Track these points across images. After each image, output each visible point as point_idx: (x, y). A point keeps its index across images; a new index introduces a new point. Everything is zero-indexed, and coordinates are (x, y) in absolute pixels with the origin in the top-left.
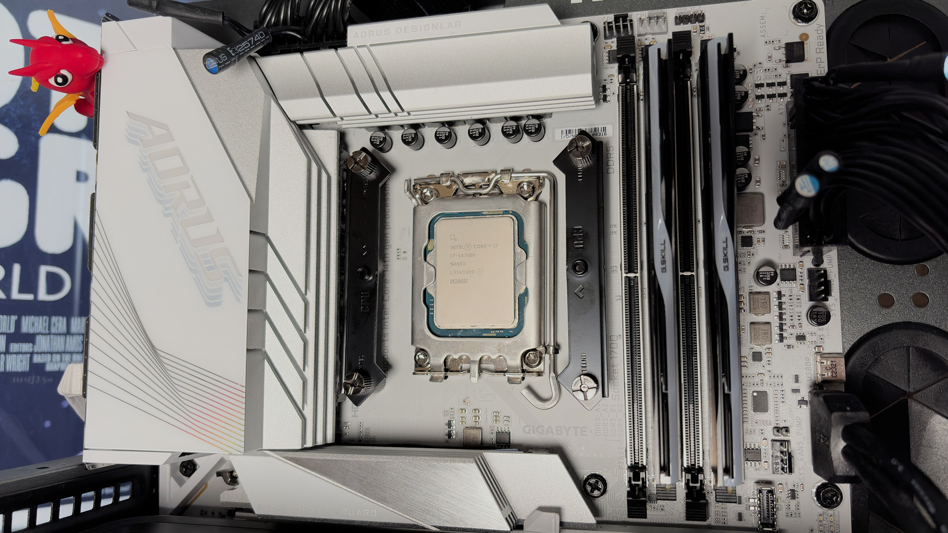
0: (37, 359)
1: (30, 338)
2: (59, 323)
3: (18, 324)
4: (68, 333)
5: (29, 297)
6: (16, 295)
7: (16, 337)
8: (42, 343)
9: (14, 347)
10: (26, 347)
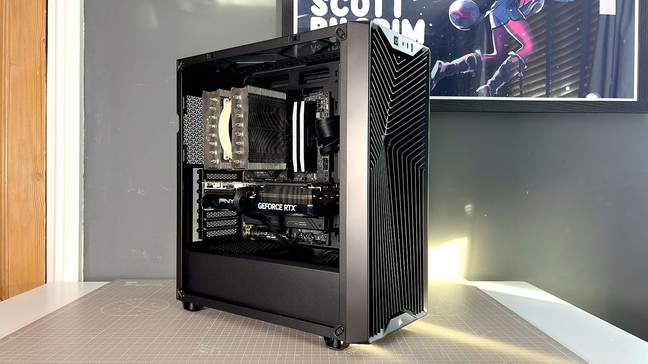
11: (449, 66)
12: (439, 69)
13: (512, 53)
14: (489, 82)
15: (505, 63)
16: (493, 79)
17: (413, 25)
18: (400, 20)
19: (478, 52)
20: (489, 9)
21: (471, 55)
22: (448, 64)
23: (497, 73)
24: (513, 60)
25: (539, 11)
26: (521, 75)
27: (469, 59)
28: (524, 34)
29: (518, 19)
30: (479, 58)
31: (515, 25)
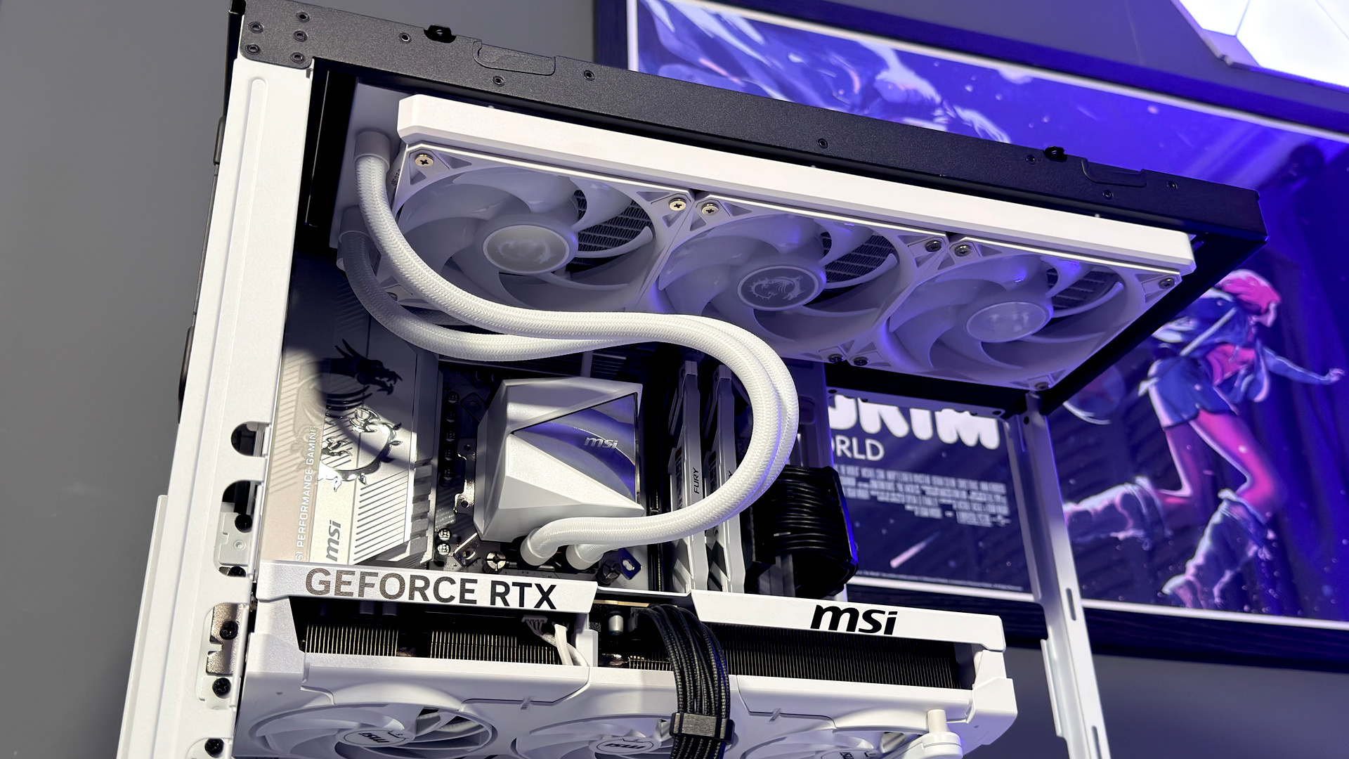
0: (873, 493)
1: (867, 480)
2: (881, 474)
3: (860, 472)
4: (886, 480)
5: (862, 457)
6: (857, 456)
7: (860, 479)
8: (874, 484)
9: (860, 484)
10: (866, 485)
11: (1076, 515)
22: (1071, 507)
24: (1238, 513)
25: (1261, 397)
26: (1265, 554)
27: (1127, 498)
28: (1242, 449)
29: (1220, 410)
30: (1149, 501)
31: (1220, 424)
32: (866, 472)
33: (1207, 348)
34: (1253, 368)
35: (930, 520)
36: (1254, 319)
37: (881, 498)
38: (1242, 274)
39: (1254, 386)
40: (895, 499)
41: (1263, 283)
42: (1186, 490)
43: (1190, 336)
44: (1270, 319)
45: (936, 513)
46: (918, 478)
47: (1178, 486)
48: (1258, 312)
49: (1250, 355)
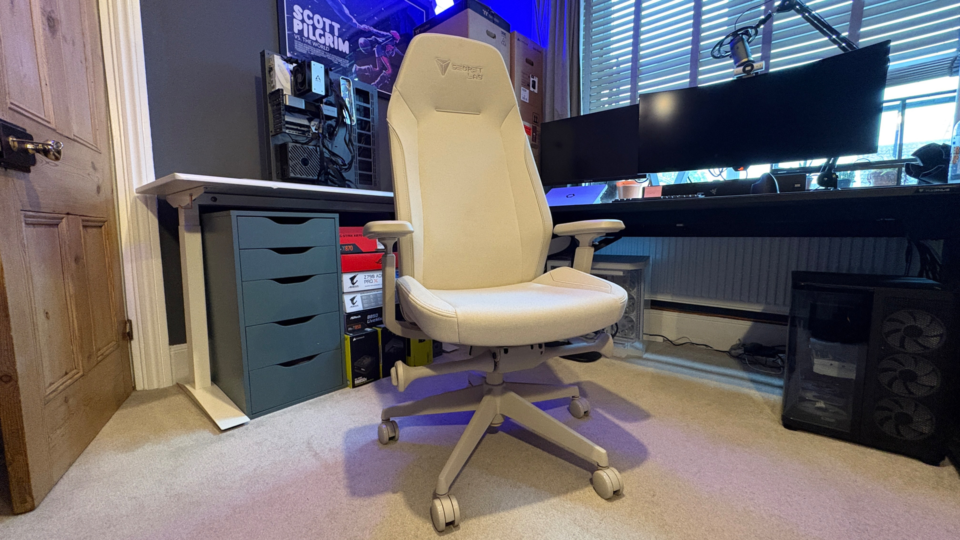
11: (359, 69)
12: (356, 69)
13: (384, 71)
14: (376, 81)
15: (382, 75)
16: (378, 81)
17: (344, 42)
18: (338, 37)
19: (371, 66)
20: (375, 47)
21: (368, 66)
22: (359, 67)
23: (379, 78)
24: (385, 75)
25: (393, 56)
26: (388, 82)
27: (368, 68)
28: (388, 64)
29: (386, 56)
30: (371, 69)
31: (385, 59)
32: (326, 53)
33: (386, 44)
34: (393, 50)
35: (336, 64)
36: (395, 41)
37: (328, 58)
38: (395, 32)
39: (392, 53)
40: (331, 59)
41: (398, 34)
42: (378, 69)
43: (384, 41)
44: (398, 42)
45: (337, 63)
46: (335, 56)
47: (377, 68)
48: (396, 40)
49: (393, 47)
